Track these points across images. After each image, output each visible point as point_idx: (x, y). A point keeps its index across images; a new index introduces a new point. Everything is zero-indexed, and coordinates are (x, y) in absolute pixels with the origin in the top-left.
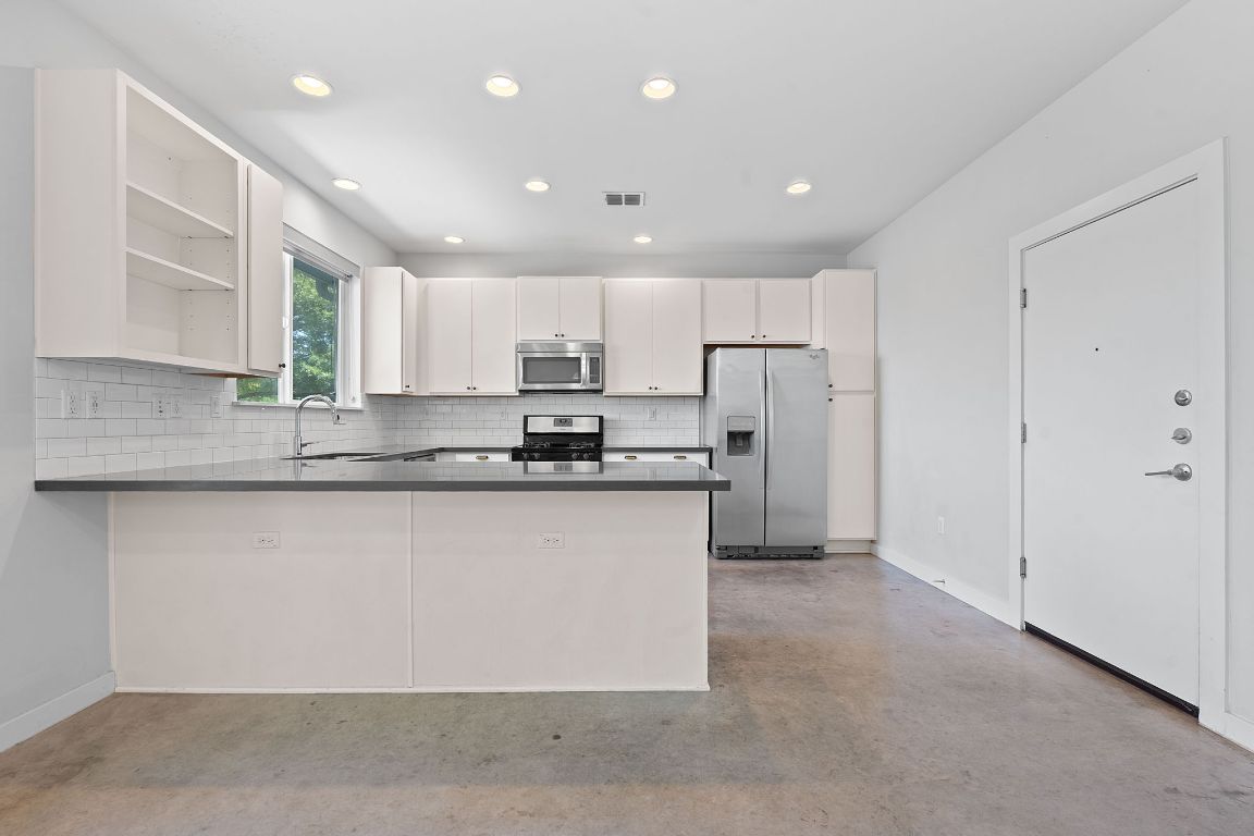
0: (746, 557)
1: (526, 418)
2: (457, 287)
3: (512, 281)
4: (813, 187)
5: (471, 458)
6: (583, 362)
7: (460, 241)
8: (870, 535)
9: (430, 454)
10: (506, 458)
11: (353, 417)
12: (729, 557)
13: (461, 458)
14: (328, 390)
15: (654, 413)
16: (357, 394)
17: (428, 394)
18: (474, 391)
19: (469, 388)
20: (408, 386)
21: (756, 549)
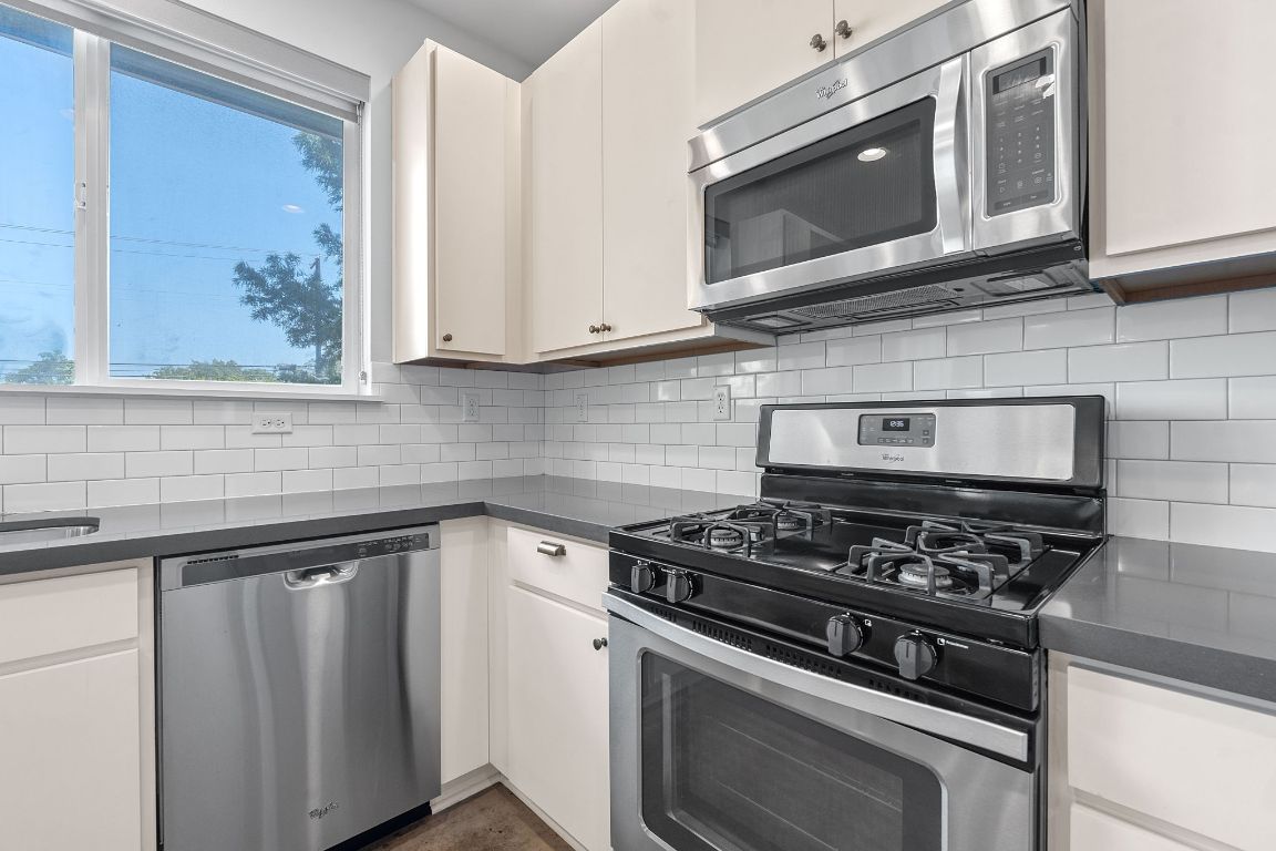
16: (368, 367)
17: (536, 359)
18: (606, 336)
19: (594, 330)
20: (448, 338)
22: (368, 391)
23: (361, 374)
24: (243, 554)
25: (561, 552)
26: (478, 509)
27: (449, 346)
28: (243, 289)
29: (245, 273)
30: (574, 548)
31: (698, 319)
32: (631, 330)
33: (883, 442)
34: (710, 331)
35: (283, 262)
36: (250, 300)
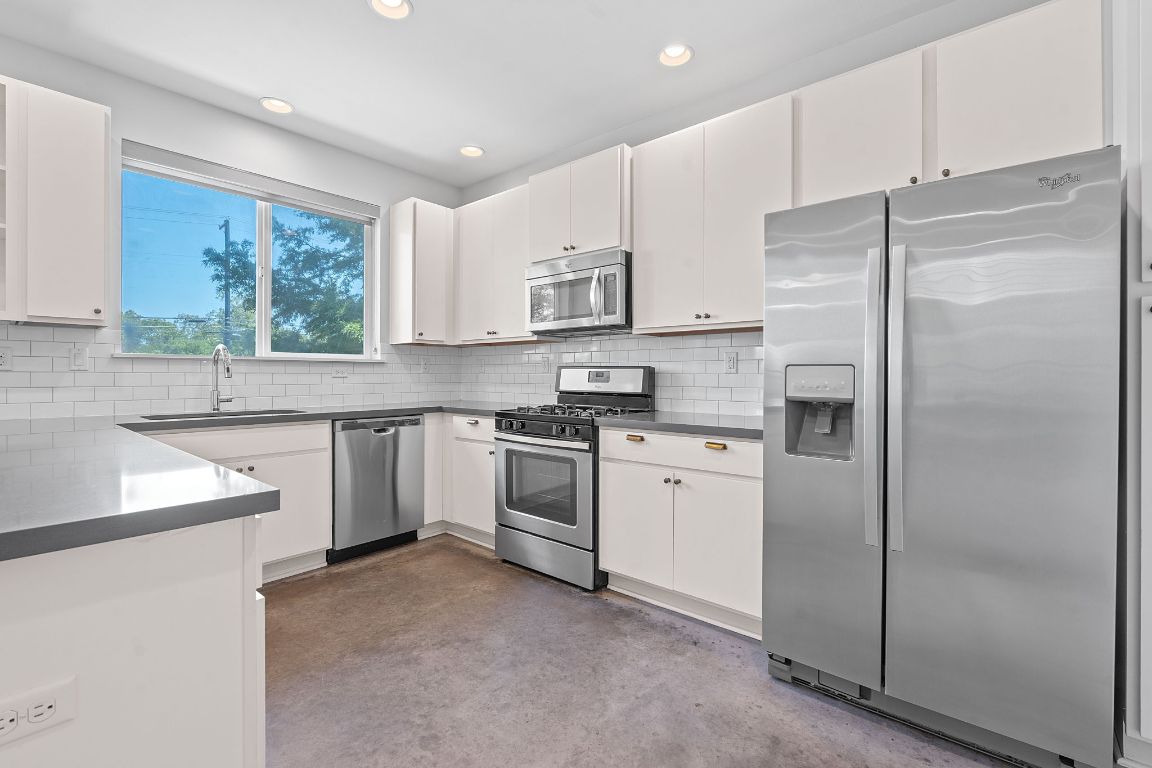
1: (560, 371)
16: (378, 345)
17: (461, 343)
18: (494, 336)
19: (489, 333)
20: (421, 334)
21: (864, 692)
22: (378, 357)
23: (374, 349)
24: (359, 421)
25: (477, 422)
26: (440, 410)
27: (421, 337)
28: (212, 270)
29: (212, 257)
30: (482, 421)
31: (531, 334)
32: (505, 335)
33: (597, 381)
34: (535, 338)
35: (240, 247)
36: (218, 277)
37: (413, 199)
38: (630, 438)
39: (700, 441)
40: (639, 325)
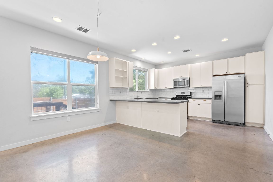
0: (220, 123)
1: (176, 92)
2: (163, 70)
3: (173, 68)
4: (229, 39)
5: (165, 99)
6: (185, 81)
7: (164, 62)
8: (262, 123)
9: (158, 98)
10: (170, 99)
11: (148, 93)
12: (215, 123)
13: (163, 99)
14: (144, 88)
15: (203, 91)
17: (159, 89)
18: (166, 88)
21: (223, 121)
22: (148, 91)
23: (147, 89)
27: (155, 88)
34: (174, 88)
37: (154, 69)
38: (193, 100)
39: (203, 100)
40: (191, 87)
